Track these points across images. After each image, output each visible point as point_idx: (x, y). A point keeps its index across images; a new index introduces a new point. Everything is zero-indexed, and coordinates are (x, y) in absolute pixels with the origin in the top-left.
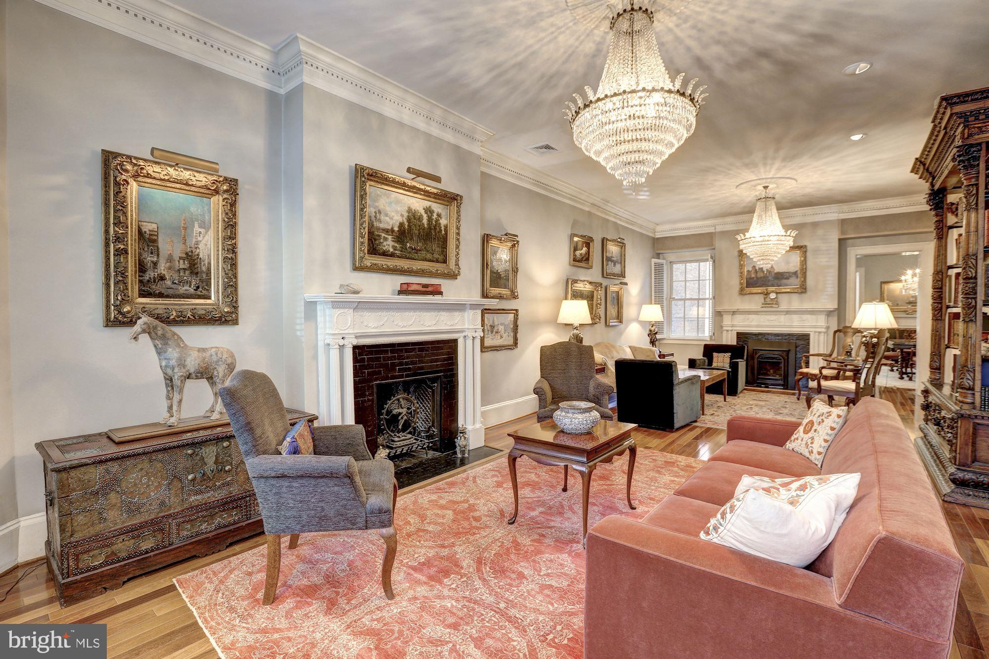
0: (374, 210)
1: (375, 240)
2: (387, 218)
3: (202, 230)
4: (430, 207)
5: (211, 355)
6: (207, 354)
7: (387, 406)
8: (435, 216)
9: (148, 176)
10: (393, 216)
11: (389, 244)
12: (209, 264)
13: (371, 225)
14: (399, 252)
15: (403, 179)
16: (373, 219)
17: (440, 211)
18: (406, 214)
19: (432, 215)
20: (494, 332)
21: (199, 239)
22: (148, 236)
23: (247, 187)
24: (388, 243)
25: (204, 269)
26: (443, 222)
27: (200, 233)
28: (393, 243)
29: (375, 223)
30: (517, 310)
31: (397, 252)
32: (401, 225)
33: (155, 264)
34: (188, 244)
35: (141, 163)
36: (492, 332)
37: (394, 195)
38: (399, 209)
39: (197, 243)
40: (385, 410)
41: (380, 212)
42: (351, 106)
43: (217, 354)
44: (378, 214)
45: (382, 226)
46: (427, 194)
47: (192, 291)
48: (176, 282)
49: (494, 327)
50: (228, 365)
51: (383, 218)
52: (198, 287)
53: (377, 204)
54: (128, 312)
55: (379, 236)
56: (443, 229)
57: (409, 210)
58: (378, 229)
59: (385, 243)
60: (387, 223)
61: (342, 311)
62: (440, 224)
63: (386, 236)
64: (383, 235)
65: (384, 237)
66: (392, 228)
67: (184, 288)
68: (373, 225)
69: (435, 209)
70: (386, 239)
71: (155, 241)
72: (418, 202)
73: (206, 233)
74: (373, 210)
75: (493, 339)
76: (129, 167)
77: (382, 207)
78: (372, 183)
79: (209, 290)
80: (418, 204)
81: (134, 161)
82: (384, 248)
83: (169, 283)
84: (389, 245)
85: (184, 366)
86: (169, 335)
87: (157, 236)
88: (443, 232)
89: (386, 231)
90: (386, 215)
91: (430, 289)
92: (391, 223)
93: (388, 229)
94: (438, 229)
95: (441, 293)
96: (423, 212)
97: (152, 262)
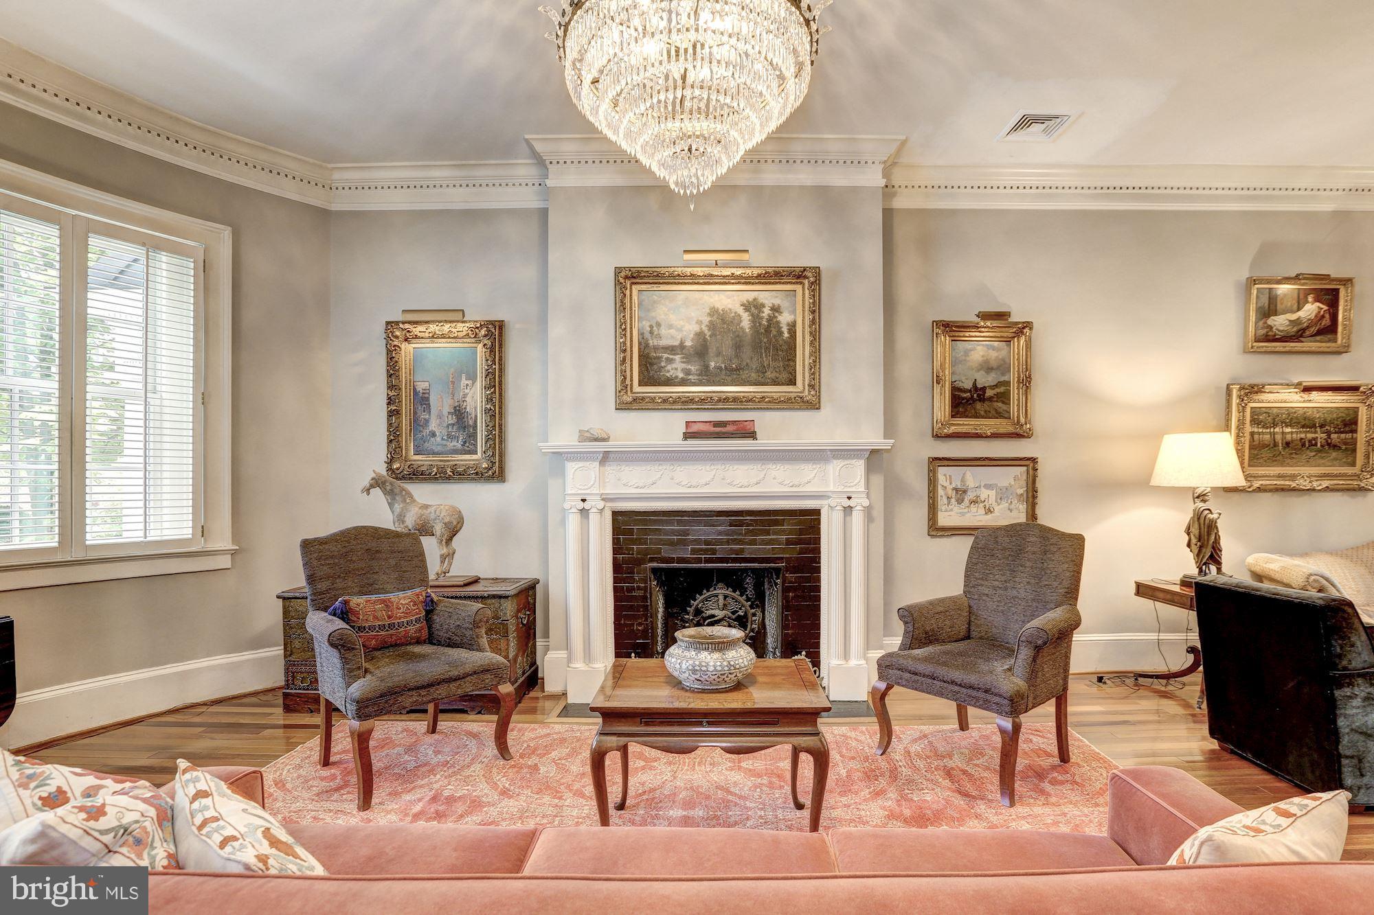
0: (648, 324)
1: (652, 364)
2: (672, 331)
3: (469, 382)
4: (755, 299)
5: (431, 513)
6: (426, 512)
7: (696, 603)
8: (767, 312)
9: (416, 337)
10: (683, 326)
11: (676, 367)
12: (476, 416)
13: (644, 346)
14: (696, 377)
15: (689, 270)
16: (647, 335)
17: (777, 302)
18: (706, 320)
19: (761, 311)
20: (966, 502)
21: (466, 391)
22: (421, 395)
23: (517, 326)
24: (674, 366)
25: (471, 423)
26: (785, 318)
27: (467, 385)
28: (684, 366)
29: (651, 342)
30: (1034, 460)
31: (690, 377)
32: (700, 334)
33: (427, 421)
34: (456, 398)
35: (407, 326)
36: (960, 501)
37: (683, 295)
38: (693, 314)
39: (465, 395)
40: (693, 608)
41: (659, 325)
42: (614, 192)
43: (435, 512)
44: (655, 328)
45: (664, 342)
46: (746, 280)
47: (459, 445)
48: (445, 437)
49: (965, 492)
50: (445, 524)
51: (663, 331)
52: (465, 442)
53: (653, 314)
54: (398, 469)
55: (659, 358)
56: (785, 329)
57: (713, 312)
58: (656, 348)
59: (669, 367)
60: (672, 337)
61: (581, 464)
62: (778, 322)
63: (671, 357)
64: (666, 355)
65: (667, 359)
66: (682, 343)
67: (452, 444)
68: (647, 345)
69: (765, 302)
70: (670, 361)
71: (428, 399)
72: (729, 297)
73: (473, 384)
74: (646, 324)
75: (963, 514)
76: (398, 333)
77: (663, 317)
78: (644, 287)
79: (475, 445)
80: (730, 299)
81: (401, 326)
82: (668, 375)
83: (438, 439)
84: (676, 369)
85: (403, 522)
86: (397, 491)
87: (429, 393)
88: (786, 335)
89: (671, 349)
90: (671, 327)
91: (729, 428)
92: (679, 337)
93: (675, 346)
94: (774, 332)
95: (752, 435)
96: (741, 311)
97: (425, 419)
